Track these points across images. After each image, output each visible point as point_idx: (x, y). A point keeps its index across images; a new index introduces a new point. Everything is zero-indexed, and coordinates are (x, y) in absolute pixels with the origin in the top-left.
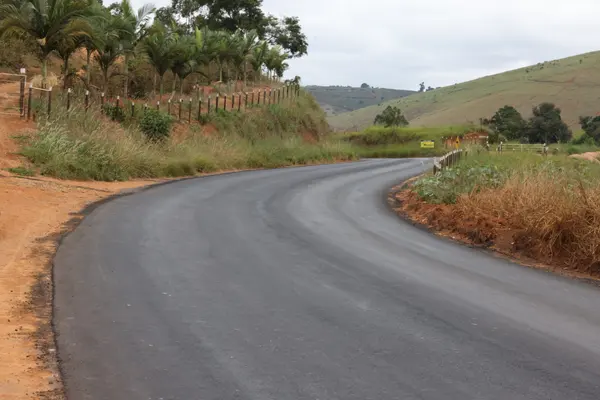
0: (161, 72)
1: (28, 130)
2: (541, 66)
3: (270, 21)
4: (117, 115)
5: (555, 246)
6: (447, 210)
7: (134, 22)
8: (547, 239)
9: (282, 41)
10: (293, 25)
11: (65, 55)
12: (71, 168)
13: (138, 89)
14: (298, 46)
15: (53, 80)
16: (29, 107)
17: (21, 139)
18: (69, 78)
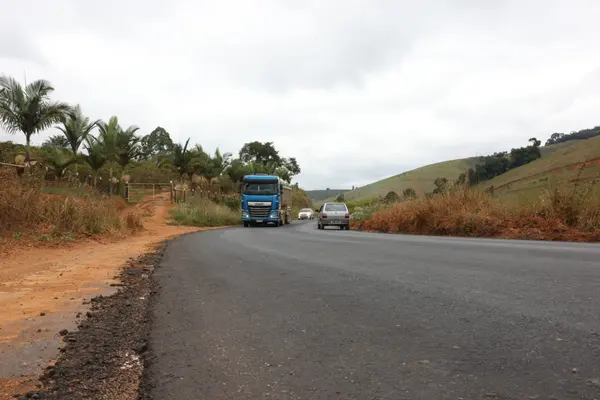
0: (235, 181)
1: (175, 208)
2: (404, 174)
3: (283, 160)
4: (216, 201)
5: (418, 225)
6: (367, 222)
7: (221, 159)
8: (413, 223)
9: (289, 168)
10: (293, 161)
11: (191, 174)
12: (195, 222)
13: (225, 189)
14: (296, 170)
15: (185, 187)
16: (176, 198)
17: (171, 212)
18: (193, 186)
